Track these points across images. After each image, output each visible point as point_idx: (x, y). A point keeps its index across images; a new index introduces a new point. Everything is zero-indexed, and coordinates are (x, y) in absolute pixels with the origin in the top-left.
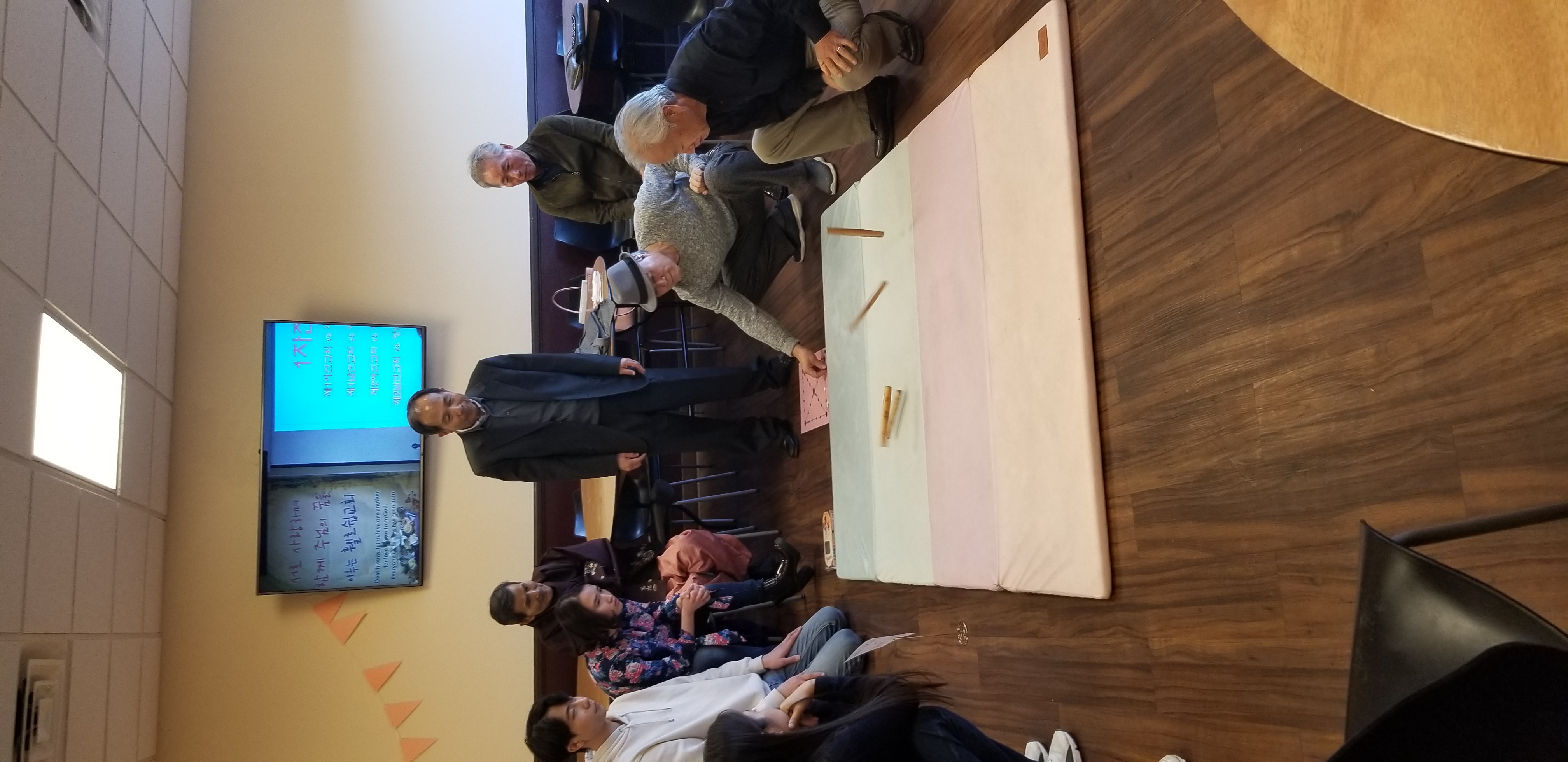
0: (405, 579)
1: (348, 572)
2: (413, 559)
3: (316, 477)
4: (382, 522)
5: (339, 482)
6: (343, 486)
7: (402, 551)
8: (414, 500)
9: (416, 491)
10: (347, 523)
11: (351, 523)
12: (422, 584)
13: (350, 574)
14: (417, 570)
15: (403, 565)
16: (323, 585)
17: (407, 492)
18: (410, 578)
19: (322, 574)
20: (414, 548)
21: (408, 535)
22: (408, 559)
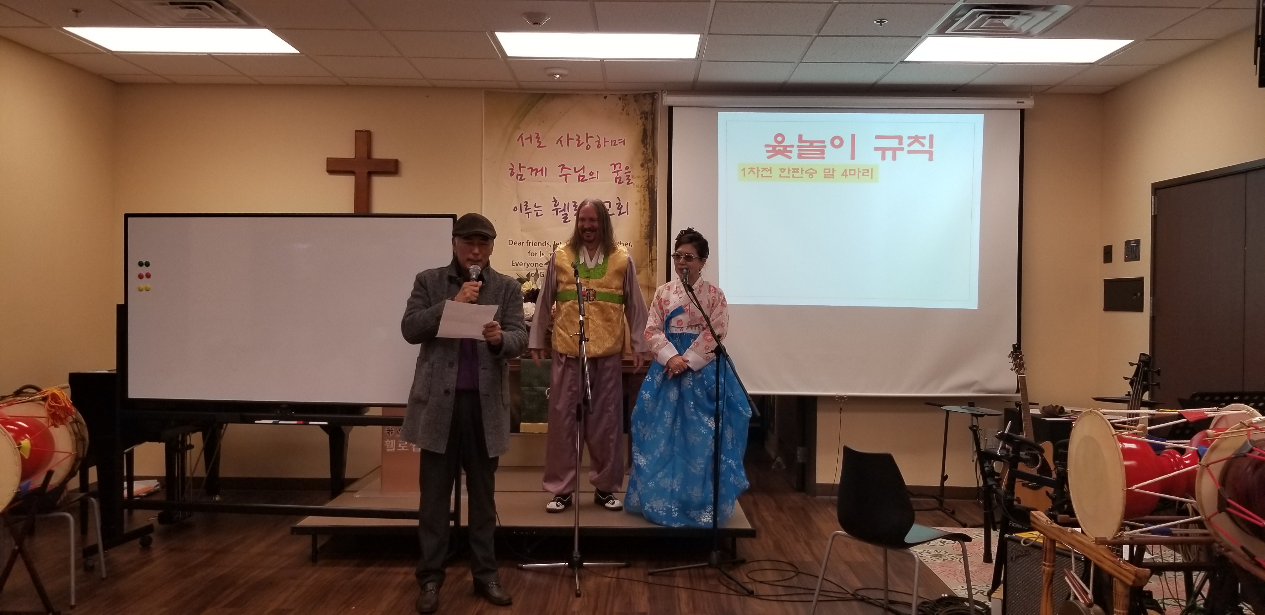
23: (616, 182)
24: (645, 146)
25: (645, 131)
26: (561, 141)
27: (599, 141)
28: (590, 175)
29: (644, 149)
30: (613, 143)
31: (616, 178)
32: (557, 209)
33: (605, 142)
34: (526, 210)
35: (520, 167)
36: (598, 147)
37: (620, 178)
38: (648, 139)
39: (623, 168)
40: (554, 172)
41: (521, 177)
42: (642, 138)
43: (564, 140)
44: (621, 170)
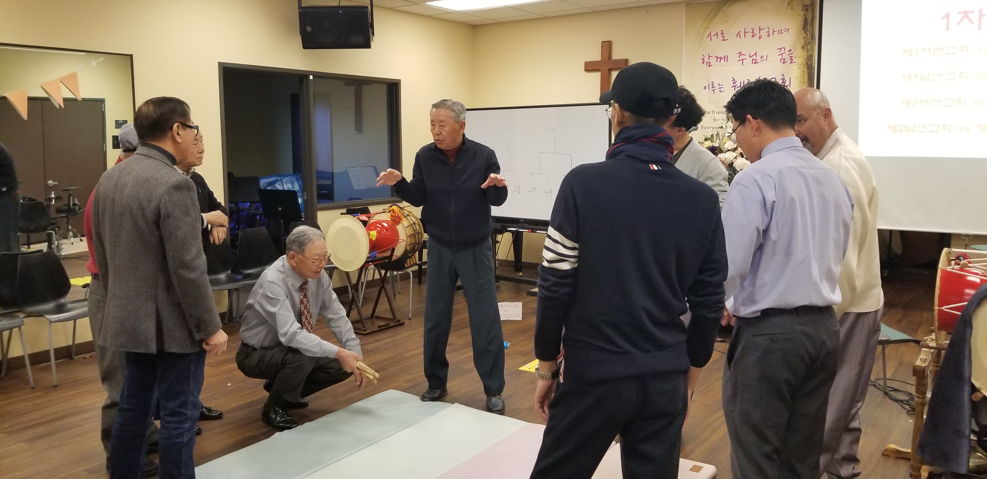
23: (781, 62)
24: (806, 32)
25: (806, 20)
26: (740, 34)
27: (769, 32)
28: (761, 58)
29: (804, 35)
30: (780, 32)
31: (781, 59)
32: (735, 86)
33: (773, 32)
34: (712, 88)
35: (709, 57)
36: (768, 37)
37: (784, 59)
38: (809, 26)
39: (787, 51)
40: (733, 57)
41: (709, 64)
42: (803, 26)
43: (742, 34)
44: (785, 53)
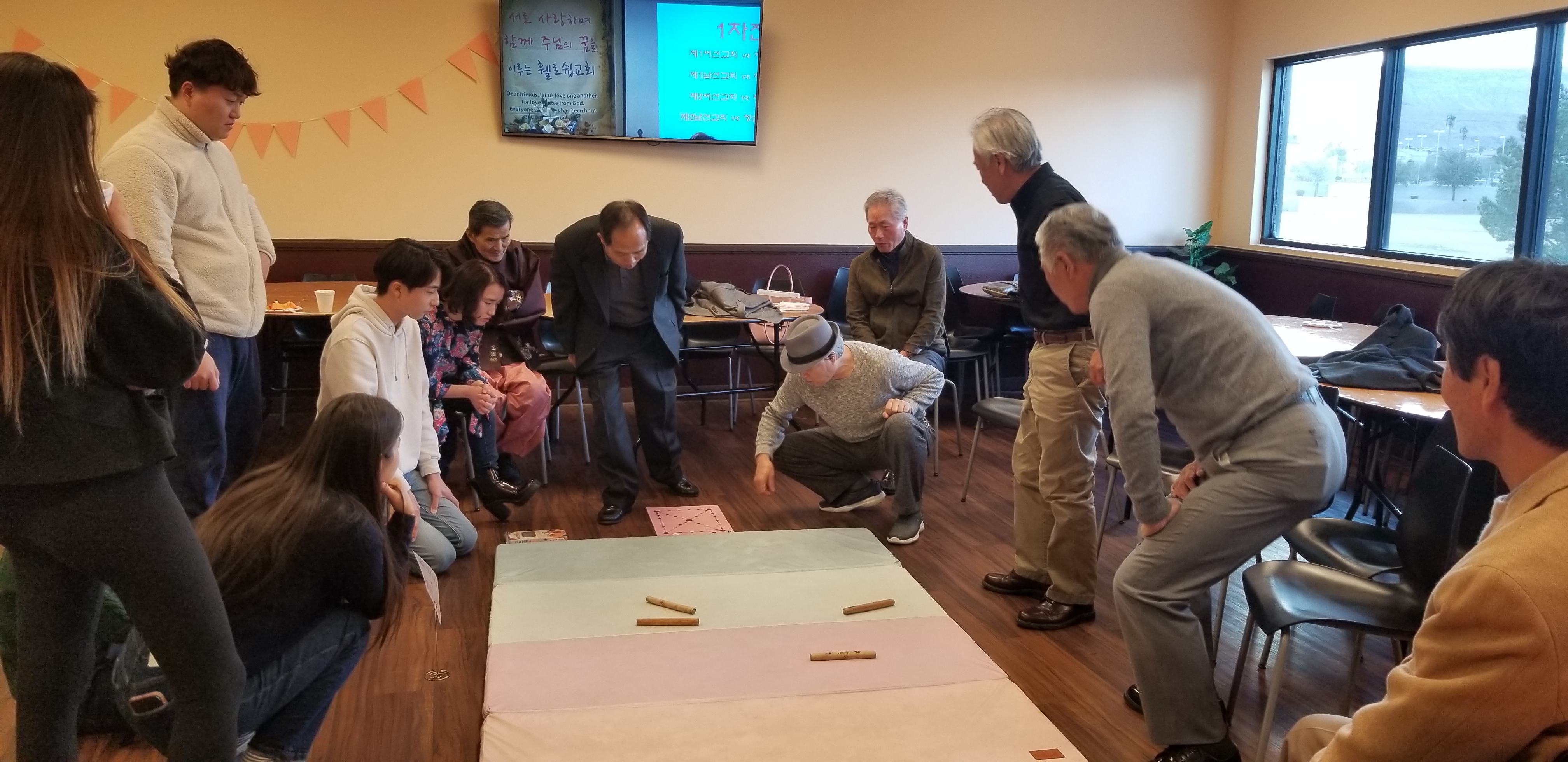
0: (510, 119)
1: (519, 66)
2: (529, 128)
3: (611, 40)
4: (566, 100)
5: (607, 61)
6: (602, 65)
7: (537, 117)
8: (587, 130)
9: (595, 132)
10: (568, 67)
11: (567, 71)
12: (503, 135)
13: (517, 68)
14: (518, 131)
15: (524, 117)
16: (507, 43)
17: (595, 124)
18: (511, 124)
19: (517, 42)
20: (540, 129)
21: (552, 124)
22: (529, 123)
